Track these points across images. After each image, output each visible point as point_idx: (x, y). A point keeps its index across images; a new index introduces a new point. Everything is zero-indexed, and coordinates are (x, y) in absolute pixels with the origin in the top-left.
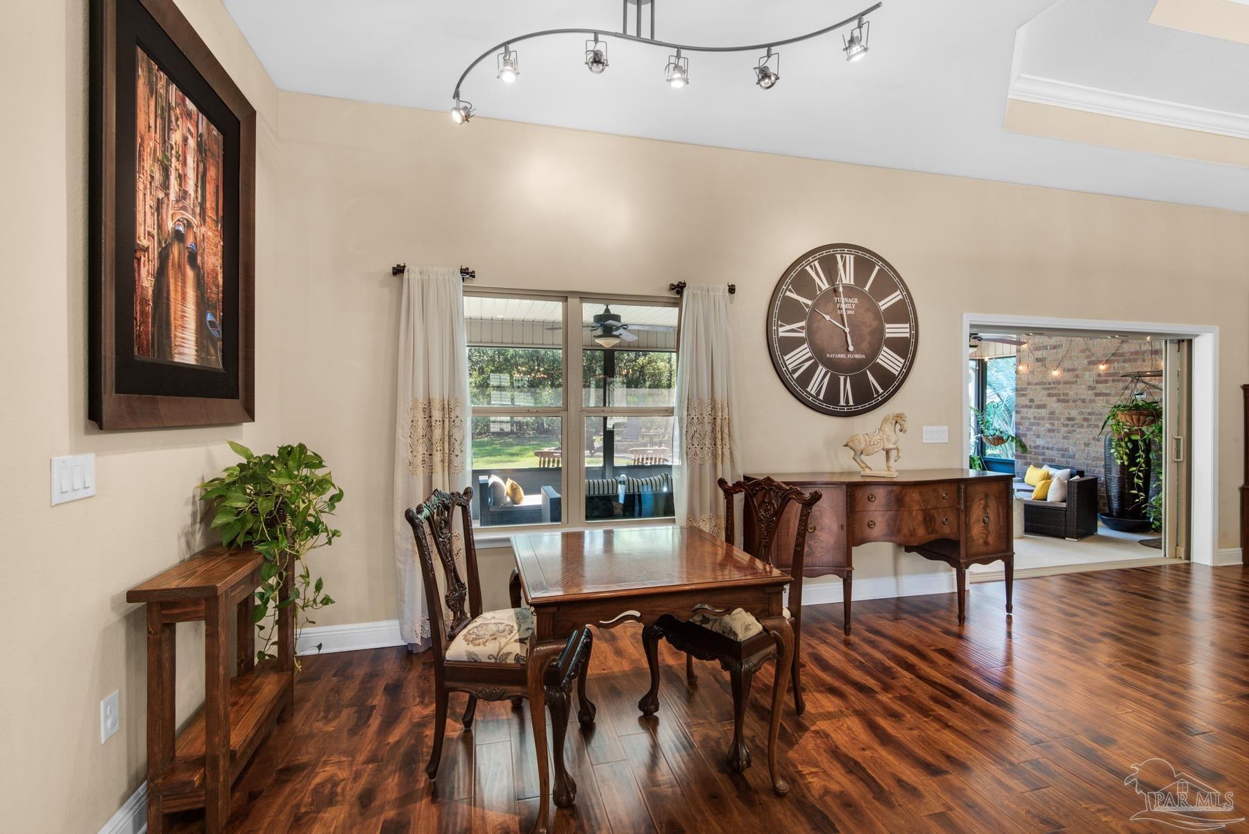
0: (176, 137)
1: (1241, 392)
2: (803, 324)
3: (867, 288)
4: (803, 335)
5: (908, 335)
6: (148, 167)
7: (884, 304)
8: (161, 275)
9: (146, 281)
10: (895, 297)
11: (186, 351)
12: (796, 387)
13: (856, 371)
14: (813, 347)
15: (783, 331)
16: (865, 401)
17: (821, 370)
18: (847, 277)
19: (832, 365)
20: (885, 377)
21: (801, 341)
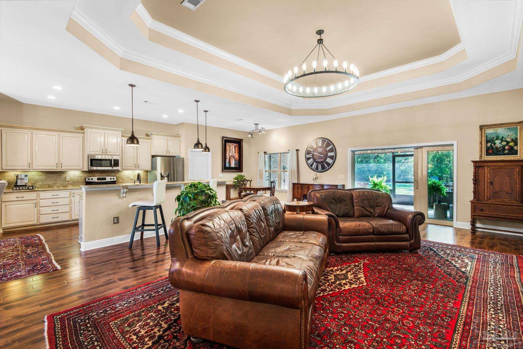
0: (231, 148)
2: (311, 154)
3: (324, 146)
4: (311, 157)
5: (334, 155)
7: (328, 149)
8: (229, 160)
10: (331, 147)
11: (233, 165)
12: (311, 166)
13: (322, 163)
14: (313, 158)
15: (308, 156)
16: (324, 169)
17: (315, 163)
18: (320, 144)
19: (317, 162)
20: (328, 164)
21: (311, 158)
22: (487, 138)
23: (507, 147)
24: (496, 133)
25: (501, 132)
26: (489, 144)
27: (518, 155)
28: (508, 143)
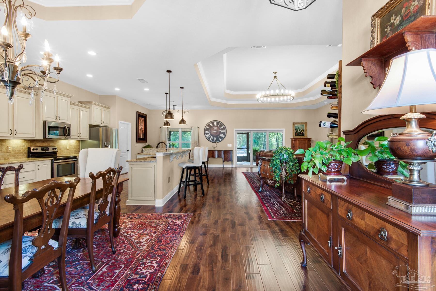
3: (218, 126)
4: (209, 132)
5: (225, 132)
6: (139, 124)
7: (221, 128)
8: (140, 132)
9: (139, 132)
10: (223, 127)
11: (142, 137)
12: (208, 139)
13: (217, 137)
14: (210, 134)
15: (206, 132)
16: (218, 141)
17: (212, 137)
18: (215, 125)
20: (221, 138)
23: (301, 133)
24: (298, 126)
25: (300, 126)
26: (296, 131)
28: (302, 131)
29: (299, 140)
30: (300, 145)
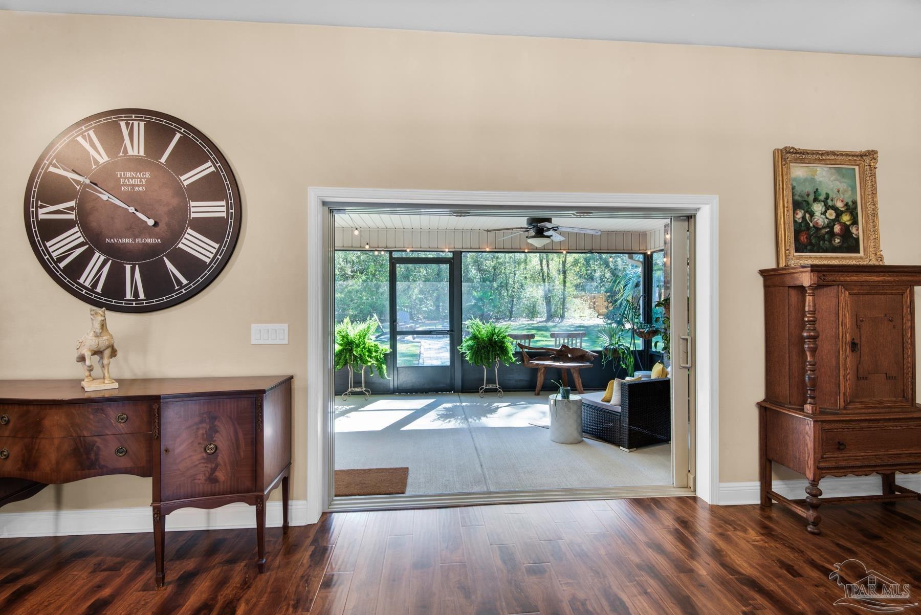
1: (760, 280)
2: (72, 204)
3: (163, 160)
4: (72, 216)
5: (224, 215)
7: (189, 178)
10: (207, 169)
12: (63, 278)
13: (147, 258)
14: (86, 230)
15: (44, 213)
16: (162, 293)
17: (98, 258)
18: (136, 147)
19: (117, 254)
20: (190, 265)
21: (68, 225)
22: (793, 195)
23: (837, 228)
24: (812, 180)
25: (823, 176)
26: (800, 214)
27: (862, 254)
28: (839, 214)
29: (856, 283)
30: (858, 323)
